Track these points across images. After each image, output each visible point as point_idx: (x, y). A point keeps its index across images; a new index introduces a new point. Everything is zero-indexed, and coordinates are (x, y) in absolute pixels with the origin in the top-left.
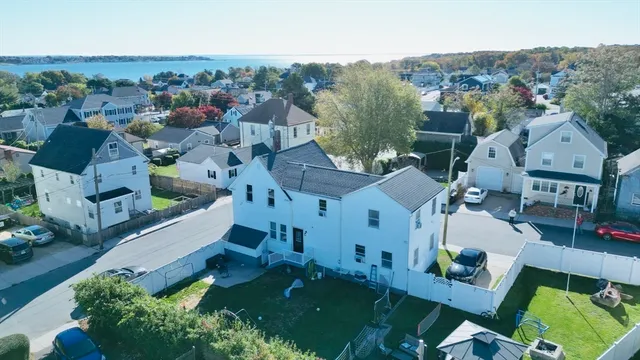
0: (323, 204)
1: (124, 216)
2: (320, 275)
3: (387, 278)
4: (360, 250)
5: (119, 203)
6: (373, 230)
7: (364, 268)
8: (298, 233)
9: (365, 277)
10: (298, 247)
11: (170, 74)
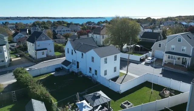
0: (82, 54)
1: (45, 56)
2: (81, 76)
3: (96, 78)
4: (90, 69)
5: (44, 52)
6: (92, 63)
7: (91, 75)
8: (78, 63)
9: (91, 77)
10: (78, 67)
11: (90, 22)
